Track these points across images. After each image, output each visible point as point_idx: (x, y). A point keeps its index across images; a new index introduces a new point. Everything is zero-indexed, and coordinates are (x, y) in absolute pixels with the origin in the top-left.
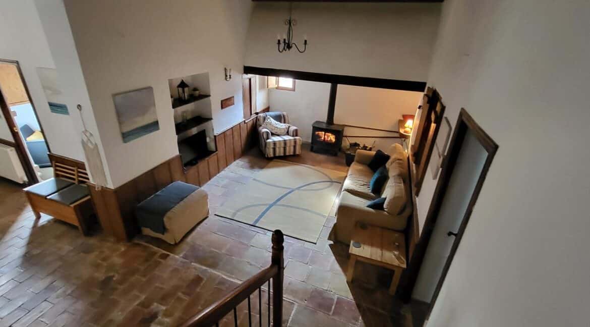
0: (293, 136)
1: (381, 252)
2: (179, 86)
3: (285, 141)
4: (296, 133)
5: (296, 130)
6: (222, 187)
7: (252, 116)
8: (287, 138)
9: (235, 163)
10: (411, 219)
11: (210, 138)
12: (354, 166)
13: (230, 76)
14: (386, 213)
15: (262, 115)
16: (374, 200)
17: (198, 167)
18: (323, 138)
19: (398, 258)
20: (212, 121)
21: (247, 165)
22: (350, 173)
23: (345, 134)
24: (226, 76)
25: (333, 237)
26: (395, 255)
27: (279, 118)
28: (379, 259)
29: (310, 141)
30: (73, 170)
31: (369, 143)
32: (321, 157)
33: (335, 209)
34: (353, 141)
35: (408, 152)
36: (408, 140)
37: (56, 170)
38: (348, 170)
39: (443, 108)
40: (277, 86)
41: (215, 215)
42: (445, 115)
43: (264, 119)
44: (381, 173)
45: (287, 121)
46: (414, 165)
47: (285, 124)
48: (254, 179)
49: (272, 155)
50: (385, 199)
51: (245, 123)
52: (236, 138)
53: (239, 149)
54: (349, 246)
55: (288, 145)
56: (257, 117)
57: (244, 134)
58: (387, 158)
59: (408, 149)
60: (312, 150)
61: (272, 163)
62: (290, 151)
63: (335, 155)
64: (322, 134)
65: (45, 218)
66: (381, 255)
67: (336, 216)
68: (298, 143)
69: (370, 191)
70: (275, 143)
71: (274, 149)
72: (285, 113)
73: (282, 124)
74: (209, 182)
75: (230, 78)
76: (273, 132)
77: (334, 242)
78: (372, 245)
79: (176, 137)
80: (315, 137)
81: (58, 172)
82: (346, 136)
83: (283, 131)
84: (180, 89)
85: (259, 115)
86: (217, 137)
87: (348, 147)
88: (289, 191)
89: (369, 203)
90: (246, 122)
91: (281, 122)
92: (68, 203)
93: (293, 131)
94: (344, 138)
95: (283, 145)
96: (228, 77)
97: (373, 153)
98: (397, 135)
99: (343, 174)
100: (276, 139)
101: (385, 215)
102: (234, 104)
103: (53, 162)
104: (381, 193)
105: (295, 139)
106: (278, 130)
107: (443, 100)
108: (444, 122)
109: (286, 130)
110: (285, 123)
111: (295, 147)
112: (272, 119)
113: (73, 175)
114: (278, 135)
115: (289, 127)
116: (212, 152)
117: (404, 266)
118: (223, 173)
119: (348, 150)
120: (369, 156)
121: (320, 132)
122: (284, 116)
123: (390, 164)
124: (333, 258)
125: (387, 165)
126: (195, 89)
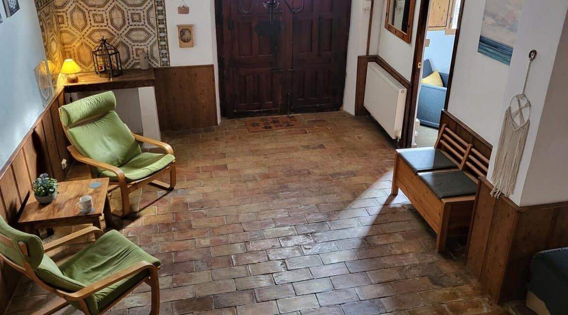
30: (465, 148)
37: (442, 138)
65: (402, 199)
81: (442, 141)
92: (441, 195)
103: (444, 125)
113: (462, 154)
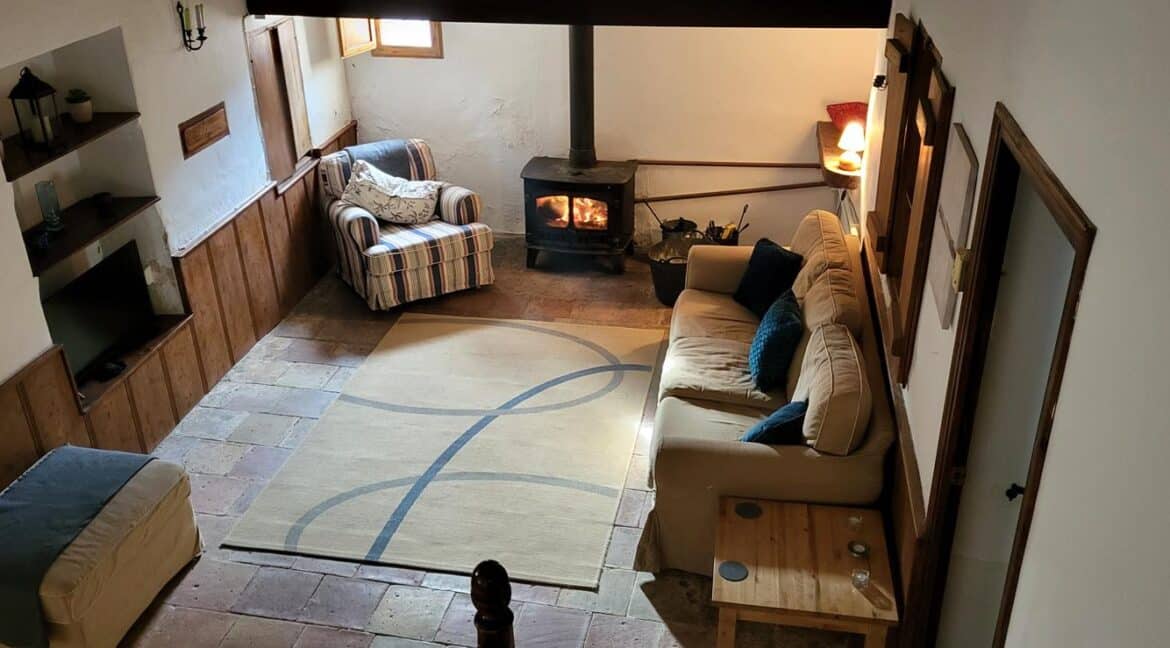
0: (459, 223)
1: (813, 581)
2: (17, 93)
3: (432, 243)
4: (467, 211)
5: (468, 200)
6: (229, 442)
7: (298, 166)
8: (440, 231)
9: (261, 346)
10: (895, 460)
11: (157, 268)
12: (689, 306)
13: (201, 31)
14: (811, 450)
15: (334, 158)
16: (768, 412)
17: (128, 383)
18: (565, 218)
19: (870, 593)
20: (158, 204)
21: (309, 347)
22: (675, 329)
23: (638, 193)
24: (187, 32)
25: (649, 557)
26: (859, 586)
27: (400, 163)
28: (810, 607)
29: (521, 230)
31: (724, 215)
32: (570, 285)
33: (645, 462)
34: (672, 212)
35: (857, 235)
36: (855, 191)
38: (668, 320)
39: (949, 94)
40: (373, 45)
41: (224, 546)
42: (956, 118)
43: (346, 171)
44: (782, 320)
45: (429, 170)
46: (884, 277)
47: (425, 182)
48: (344, 397)
49: (392, 301)
50: (805, 404)
51: (277, 195)
52: (254, 253)
53: (266, 296)
54: (707, 580)
55: (446, 255)
56: (316, 167)
57: (280, 238)
58: (795, 262)
59: (857, 221)
60: (532, 264)
61: (396, 329)
62: (455, 278)
63: (618, 271)
64: (561, 203)
66: (814, 591)
67: (651, 486)
68: (481, 245)
69: (752, 385)
70: (397, 256)
71: (398, 277)
72: (417, 142)
73: (414, 184)
74: (177, 431)
75: (202, 38)
76: (387, 215)
77: (655, 574)
78: (782, 564)
79: (35, 283)
80: (537, 219)
82: (646, 201)
83: (419, 208)
84: (23, 104)
85: (325, 158)
86: (182, 261)
87: (658, 238)
88: (474, 421)
89: (752, 425)
90: (280, 191)
91: (409, 179)
93: (459, 205)
94: (638, 208)
95: (426, 260)
96: (195, 34)
97: (745, 250)
98: (815, 176)
99: (653, 336)
100: (401, 239)
101: (810, 459)
102: (227, 132)
104: (789, 386)
105: (468, 233)
106: (403, 205)
107: (947, 66)
108: (954, 144)
109: (432, 204)
110: (422, 177)
111: (471, 261)
112: (373, 169)
114: (406, 226)
115: (440, 190)
116: (174, 320)
117: (892, 616)
118: (221, 389)
119: (658, 248)
120: (731, 264)
121: (552, 199)
122: (415, 152)
123: (806, 282)
124: (662, 628)
125: (797, 288)
126: (77, 96)
